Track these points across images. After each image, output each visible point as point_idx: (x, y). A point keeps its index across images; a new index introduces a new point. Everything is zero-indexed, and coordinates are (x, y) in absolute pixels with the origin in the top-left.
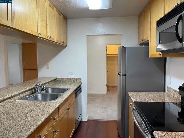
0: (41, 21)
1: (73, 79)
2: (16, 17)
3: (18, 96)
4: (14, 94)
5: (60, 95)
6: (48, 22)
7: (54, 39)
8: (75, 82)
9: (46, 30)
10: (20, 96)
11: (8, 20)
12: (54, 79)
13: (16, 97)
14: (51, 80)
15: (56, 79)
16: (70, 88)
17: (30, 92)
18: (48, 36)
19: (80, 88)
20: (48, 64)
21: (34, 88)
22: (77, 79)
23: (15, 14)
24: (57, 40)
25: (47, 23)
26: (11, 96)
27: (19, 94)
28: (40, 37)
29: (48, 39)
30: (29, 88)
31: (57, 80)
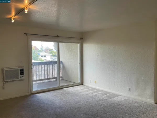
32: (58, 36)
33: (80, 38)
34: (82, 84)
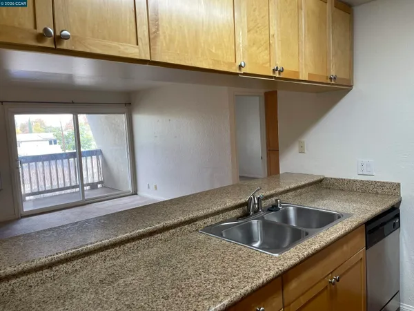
0: (249, 31)
1: (371, 183)
2: (164, 33)
3: (206, 221)
4: (191, 216)
5: (307, 234)
6: (274, 29)
7: (297, 73)
8: (377, 193)
9: (267, 52)
10: (210, 221)
11: (137, 44)
12: (316, 179)
13: (200, 223)
14: (303, 183)
15: (321, 181)
16: (349, 215)
17: (238, 212)
18: (274, 67)
19: (394, 213)
20: (303, 140)
21: (247, 204)
22: (383, 185)
23: (158, 25)
24: (310, 75)
25: (271, 33)
26: (183, 219)
27: (206, 216)
28: (245, 74)
29: (275, 77)
30: (234, 202)
31: (324, 182)
32: (73, 103)
33: (126, 104)
34: (135, 193)
